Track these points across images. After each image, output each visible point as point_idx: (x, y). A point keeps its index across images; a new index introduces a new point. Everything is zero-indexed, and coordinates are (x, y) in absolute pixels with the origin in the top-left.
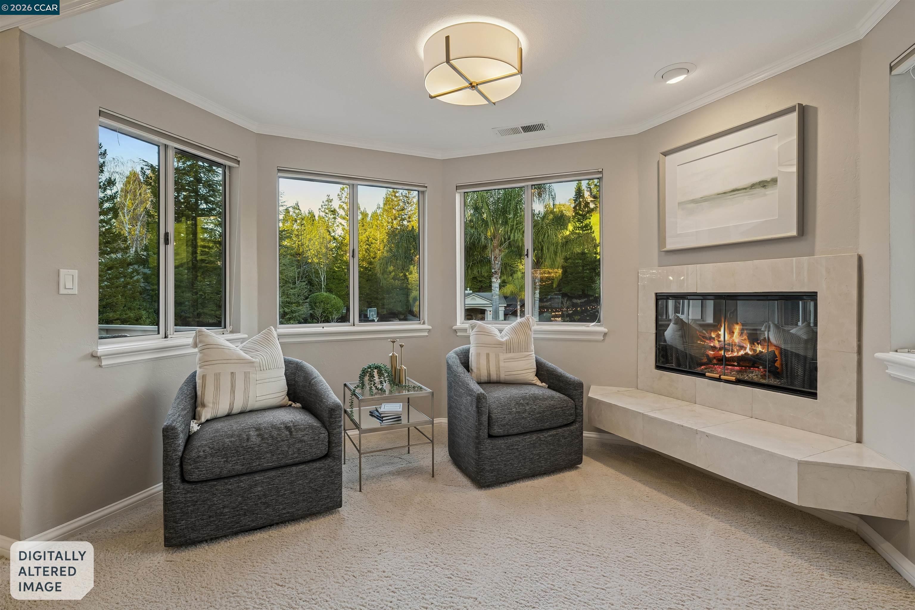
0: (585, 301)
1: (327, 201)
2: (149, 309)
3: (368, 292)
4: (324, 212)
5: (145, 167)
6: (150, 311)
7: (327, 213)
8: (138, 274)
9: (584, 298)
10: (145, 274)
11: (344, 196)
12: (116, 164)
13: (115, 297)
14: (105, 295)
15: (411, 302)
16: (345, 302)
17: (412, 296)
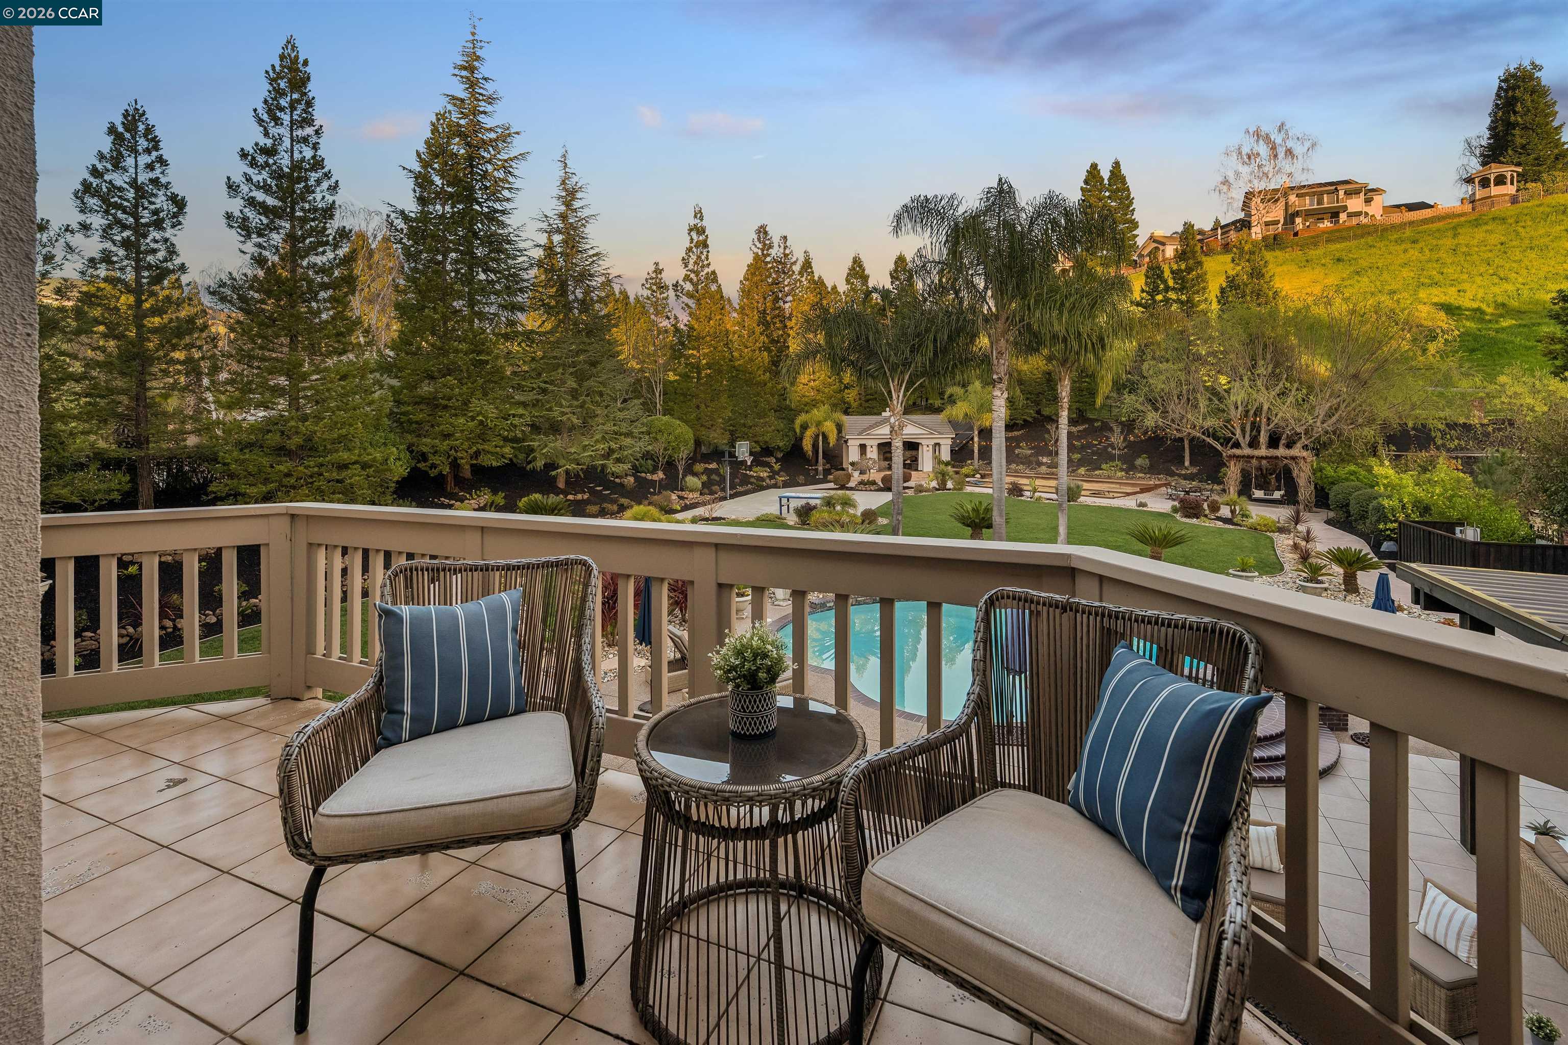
0: (1085, 430)
1: (655, 271)
2: (401, 444)
3: (730, 414)
4: (650, 289)
5: (393, 215)
6: (401, 447)
7: (654, 291)
8: (382, 387)
9: (1082, 424)
10: (392, 387)
11: (691, 262)
12: (343, 214)
13: (350, 425)
14: (336, 423)
15: (798, 430)
16: (695, 431)
17: (799, 421)
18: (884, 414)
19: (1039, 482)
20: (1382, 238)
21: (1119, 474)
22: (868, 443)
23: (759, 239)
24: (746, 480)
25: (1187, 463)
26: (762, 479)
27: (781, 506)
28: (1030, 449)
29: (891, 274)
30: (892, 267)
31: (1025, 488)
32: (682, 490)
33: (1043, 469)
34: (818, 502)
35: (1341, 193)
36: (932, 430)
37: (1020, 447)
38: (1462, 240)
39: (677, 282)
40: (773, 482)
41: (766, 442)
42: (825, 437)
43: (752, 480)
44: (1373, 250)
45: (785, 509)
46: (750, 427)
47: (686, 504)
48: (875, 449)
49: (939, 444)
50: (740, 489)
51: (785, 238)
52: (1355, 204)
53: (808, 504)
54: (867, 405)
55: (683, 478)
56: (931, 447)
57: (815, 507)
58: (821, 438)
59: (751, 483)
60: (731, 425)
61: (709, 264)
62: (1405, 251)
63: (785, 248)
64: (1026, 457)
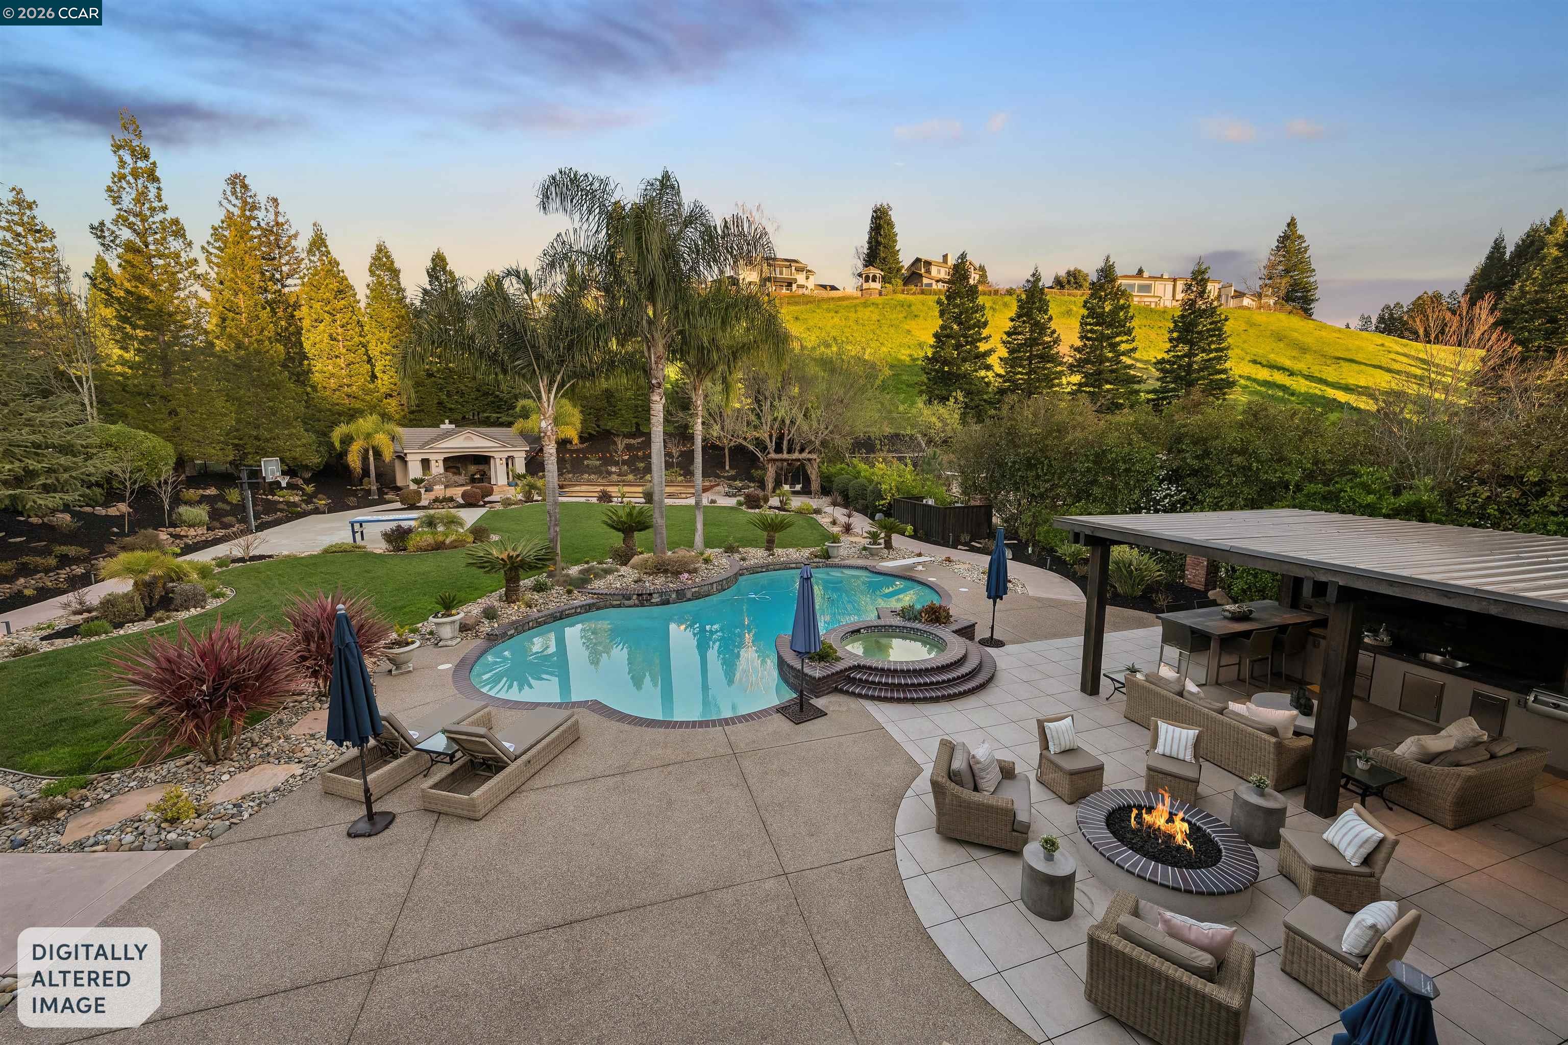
11: (127, 197)
15: (337, 444)
16: (176, 445)
17: (337, 434)
18: (442, 426)
19: (626, 489)
20: (819, 307)
21: (680, 479)
22: (432, 457)
23: (234, 193)
24: (271, 508)
25: (727, 468)
26: (295, 505)
27: (354, 533)
28: (598, 460)
29: (428, 272)
30: (429, 264)
31: (613, 495)
32: (174, 526)
33: (615, 477)
34: (413, 523)
35: (793, 268)
36: (504, 443)
37: (588, 459)
38: (860, 314)
39: (102, 224)
40: (310, 507)
41: (295, 459)
42: (378, 454)
43: (281, 506)
44: (814, 314)
45: (358, 536)
46: (267, 440)
47: (186, 545)
48: (441, 463)
49: (512, 458)
50: (266, 518)
51: (275, 200)
52: (801, 278)
53: (399, 526)
54: (412, 417)
55: (172, 509)
56: (504, 460)
57: (409, 531)
58: (371, 452)
59: (281, 511)
60: (235, 438)
61: (164, 209)
62: (832, 318)
63: (277, 214)
64: (596, 467)
